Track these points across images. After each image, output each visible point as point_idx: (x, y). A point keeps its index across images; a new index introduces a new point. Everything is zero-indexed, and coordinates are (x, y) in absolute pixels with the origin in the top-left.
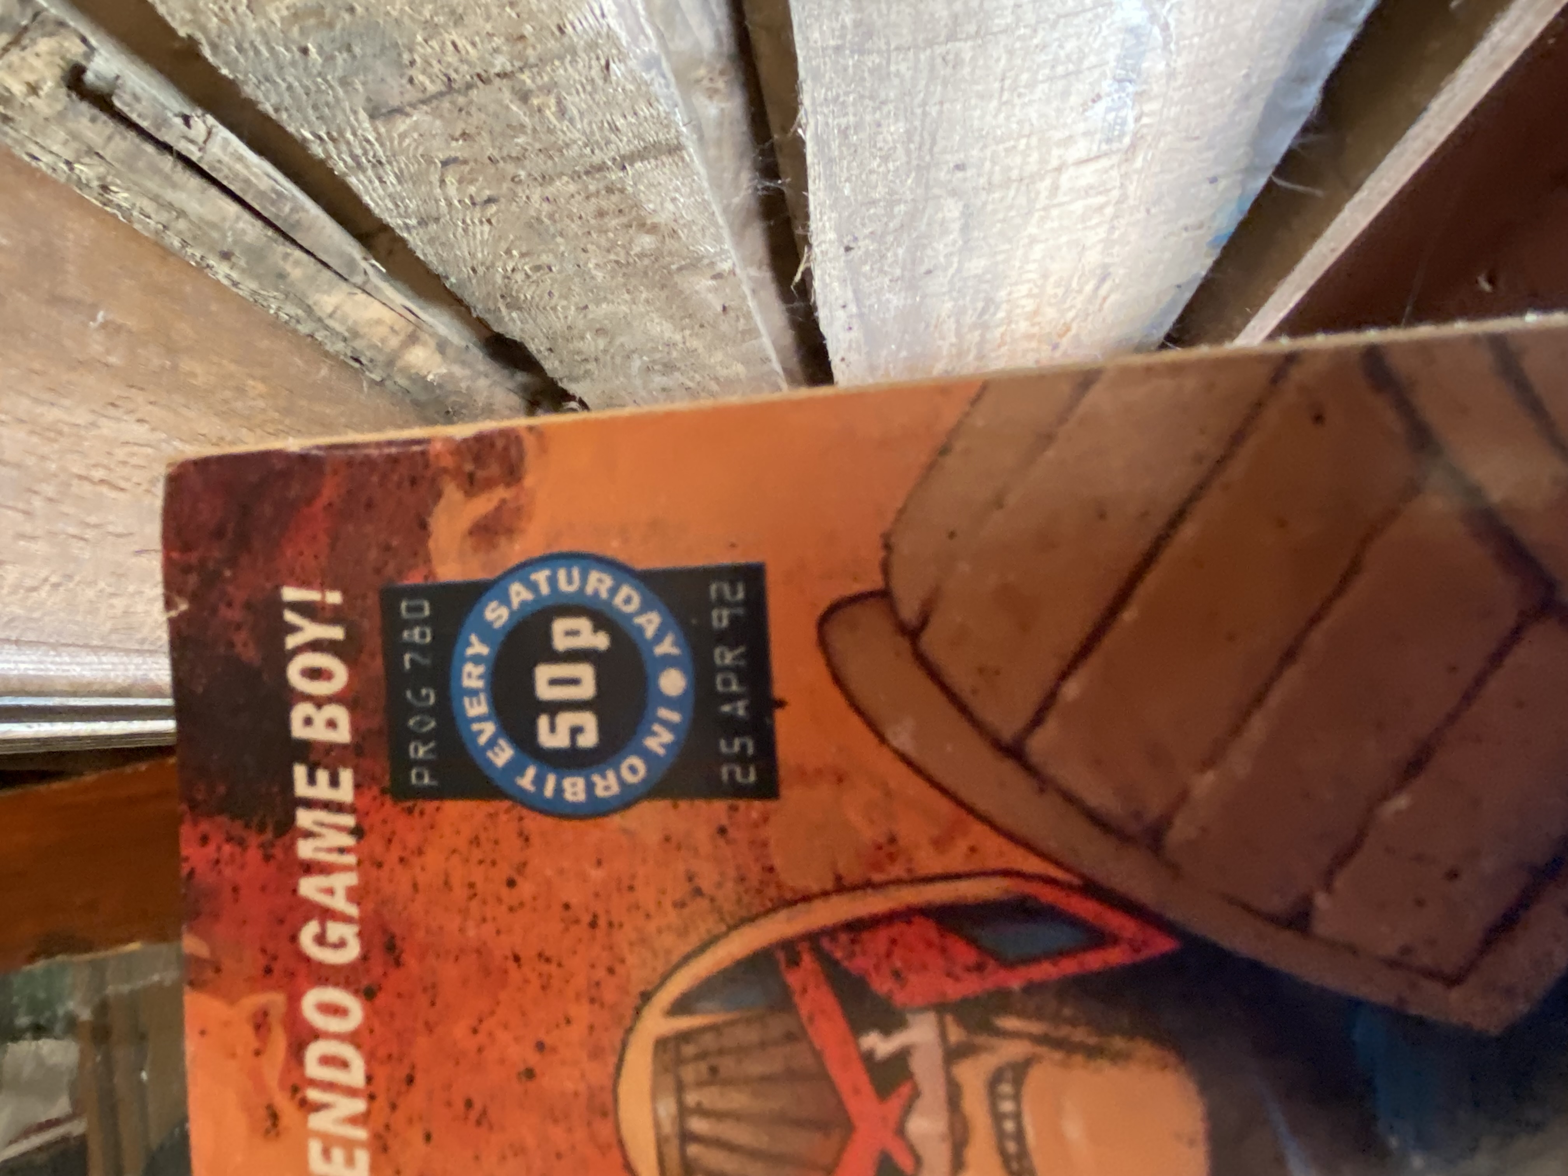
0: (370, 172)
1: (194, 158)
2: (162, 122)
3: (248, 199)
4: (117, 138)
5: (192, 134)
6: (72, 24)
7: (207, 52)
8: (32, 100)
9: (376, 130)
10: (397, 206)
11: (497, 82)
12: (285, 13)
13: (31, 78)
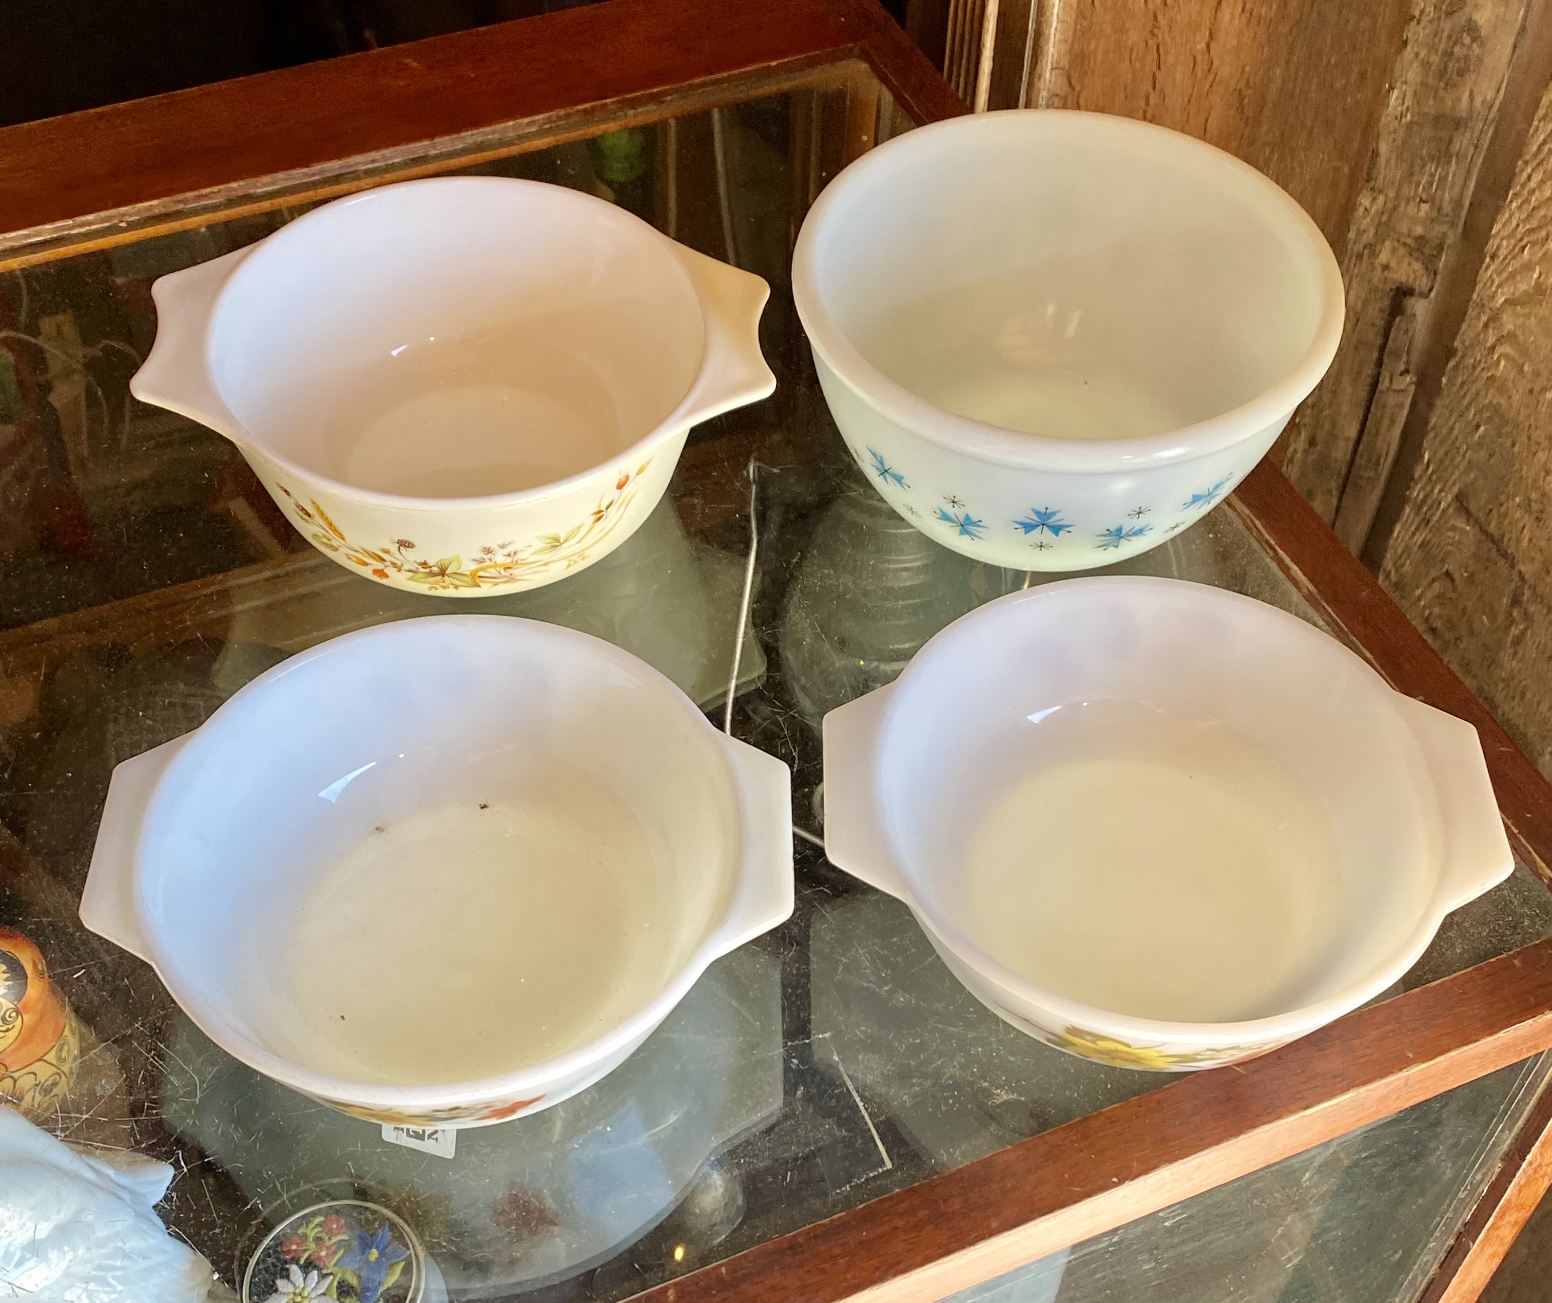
0: (1418, 519)
1: (1380, 386)
2: (1396, 356)
3: (1365, 439)
4: (1375, 329)
5: (1397, 378)
6: (1439, 278)
7: (1452, 364)
8: (1379, 268)
9: (1449, 506)
10: (1401, 557)
11: (1515, 574)
12: (1495, 402)
13: (1393, 264)
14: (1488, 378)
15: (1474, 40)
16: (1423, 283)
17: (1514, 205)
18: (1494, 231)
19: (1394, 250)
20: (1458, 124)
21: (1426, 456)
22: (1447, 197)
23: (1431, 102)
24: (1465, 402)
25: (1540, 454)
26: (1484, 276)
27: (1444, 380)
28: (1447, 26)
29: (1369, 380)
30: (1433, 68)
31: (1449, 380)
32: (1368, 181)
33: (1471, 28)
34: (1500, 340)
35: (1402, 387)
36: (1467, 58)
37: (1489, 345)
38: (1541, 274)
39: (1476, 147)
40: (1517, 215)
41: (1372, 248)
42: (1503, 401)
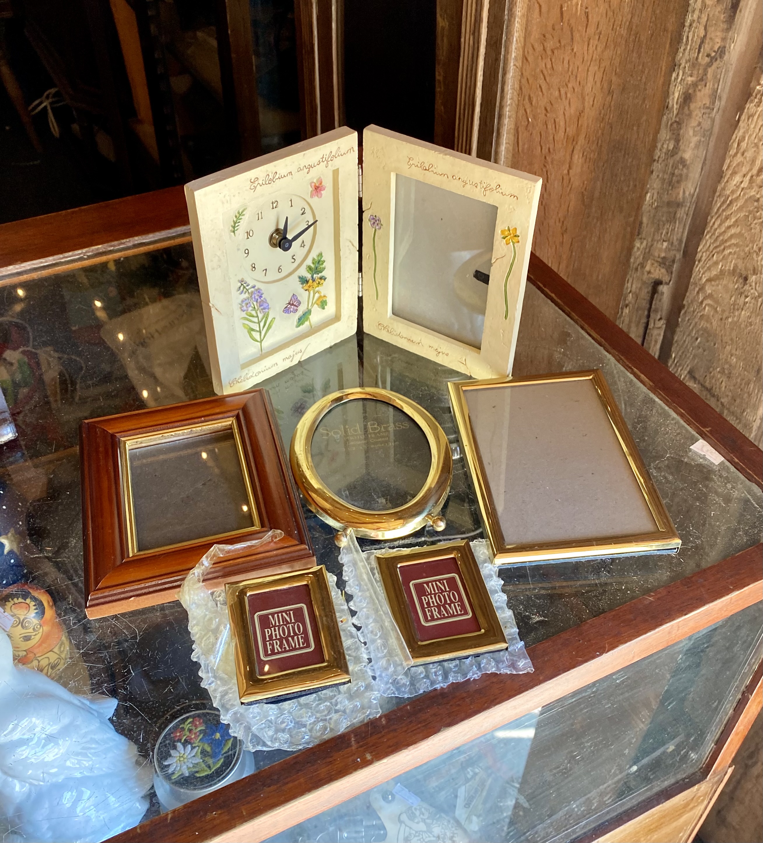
1: (649, 327)
2: (656, 311)
4: (645, 302)
5: (657, 322)
6: (673, 275)
7: (683, 312)
8: (646, 273)
9: (686, 376)
11: (719, 403)
12: (705, 326)
13: (652, 271)
14: (701, 316)
15: (684, 166)
16: (666, 279)
17: (708, 237)
18: (699, 250)
19: (653, 264)
20: (679, 205)
21: (673, 356)
22: (675, 238)
23: (666, 196)
24: (691, 328)
25: (727, 347)
26: (696, 270)
27: (680, 320)
28: (671, 162)
29: (644, 325)
30: (666, 181)
31: (682, 319)
32: (638, 235)
33: (682, 161)
34: (705, 299)
35: (660, 325)
36: (681, 175)
37: (700, 300)
38: (722, 266)
39: (687, 215)
40: (709, 241)
41: (642, 265)
42: (708, 325)
